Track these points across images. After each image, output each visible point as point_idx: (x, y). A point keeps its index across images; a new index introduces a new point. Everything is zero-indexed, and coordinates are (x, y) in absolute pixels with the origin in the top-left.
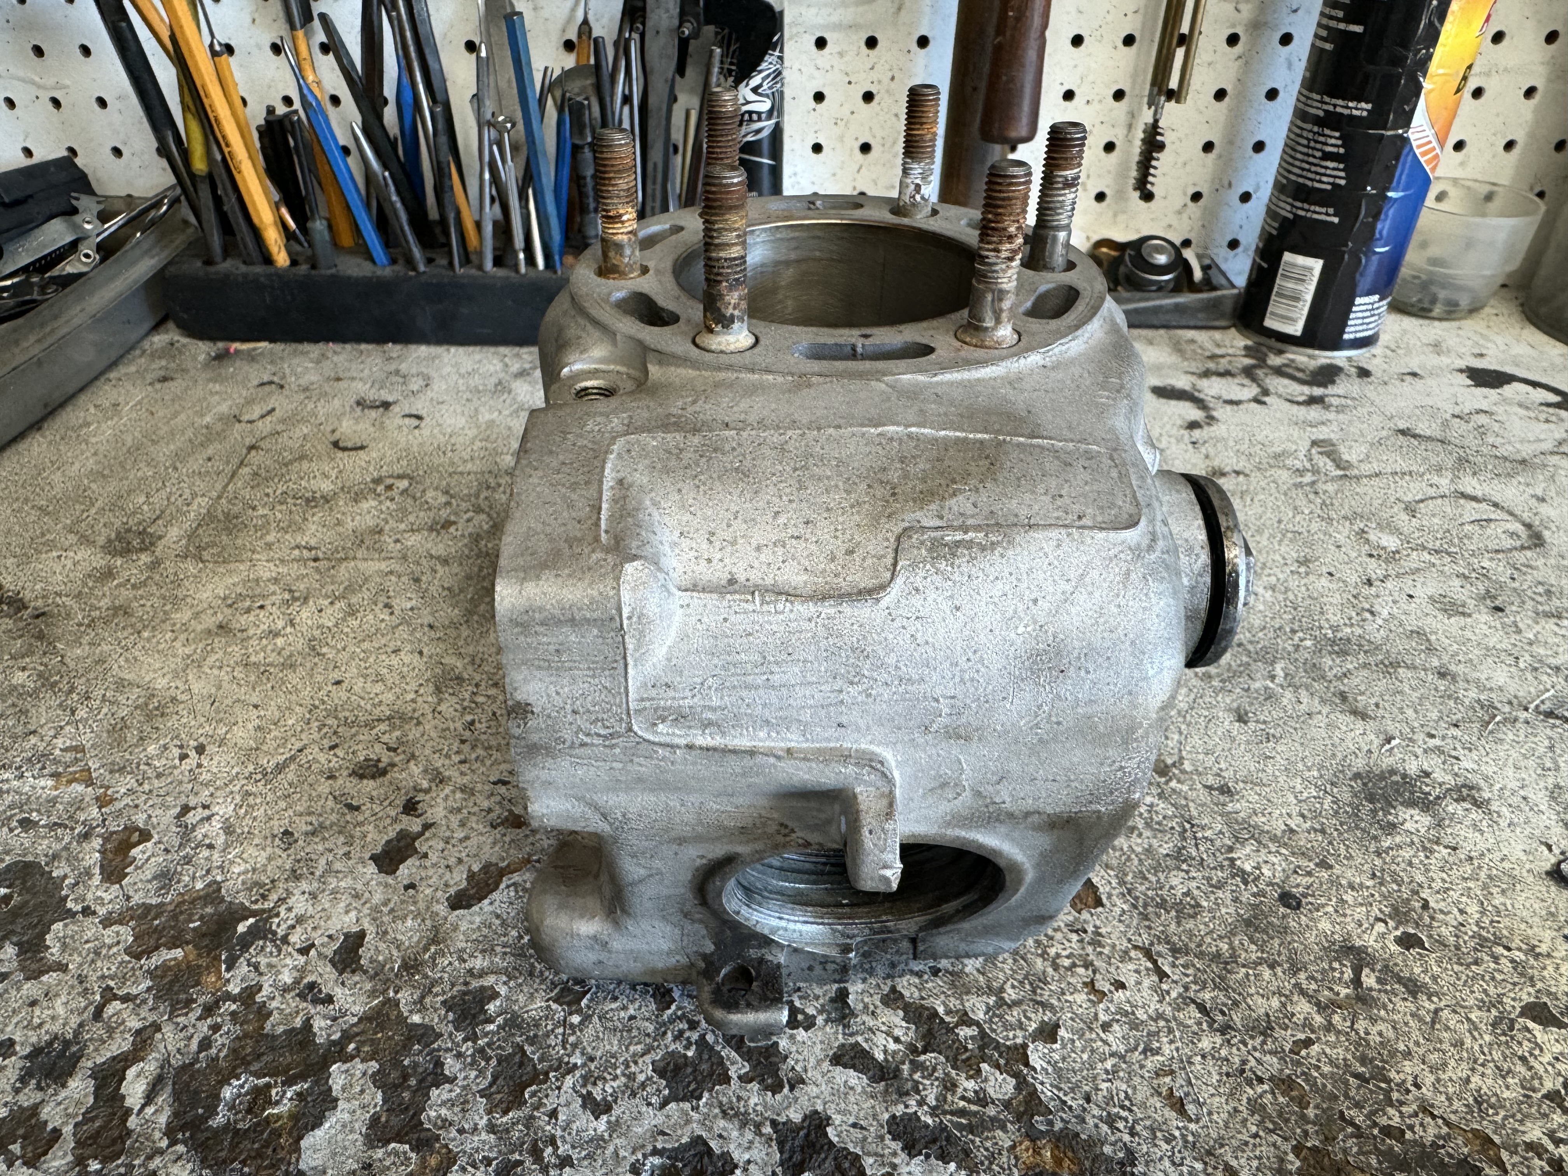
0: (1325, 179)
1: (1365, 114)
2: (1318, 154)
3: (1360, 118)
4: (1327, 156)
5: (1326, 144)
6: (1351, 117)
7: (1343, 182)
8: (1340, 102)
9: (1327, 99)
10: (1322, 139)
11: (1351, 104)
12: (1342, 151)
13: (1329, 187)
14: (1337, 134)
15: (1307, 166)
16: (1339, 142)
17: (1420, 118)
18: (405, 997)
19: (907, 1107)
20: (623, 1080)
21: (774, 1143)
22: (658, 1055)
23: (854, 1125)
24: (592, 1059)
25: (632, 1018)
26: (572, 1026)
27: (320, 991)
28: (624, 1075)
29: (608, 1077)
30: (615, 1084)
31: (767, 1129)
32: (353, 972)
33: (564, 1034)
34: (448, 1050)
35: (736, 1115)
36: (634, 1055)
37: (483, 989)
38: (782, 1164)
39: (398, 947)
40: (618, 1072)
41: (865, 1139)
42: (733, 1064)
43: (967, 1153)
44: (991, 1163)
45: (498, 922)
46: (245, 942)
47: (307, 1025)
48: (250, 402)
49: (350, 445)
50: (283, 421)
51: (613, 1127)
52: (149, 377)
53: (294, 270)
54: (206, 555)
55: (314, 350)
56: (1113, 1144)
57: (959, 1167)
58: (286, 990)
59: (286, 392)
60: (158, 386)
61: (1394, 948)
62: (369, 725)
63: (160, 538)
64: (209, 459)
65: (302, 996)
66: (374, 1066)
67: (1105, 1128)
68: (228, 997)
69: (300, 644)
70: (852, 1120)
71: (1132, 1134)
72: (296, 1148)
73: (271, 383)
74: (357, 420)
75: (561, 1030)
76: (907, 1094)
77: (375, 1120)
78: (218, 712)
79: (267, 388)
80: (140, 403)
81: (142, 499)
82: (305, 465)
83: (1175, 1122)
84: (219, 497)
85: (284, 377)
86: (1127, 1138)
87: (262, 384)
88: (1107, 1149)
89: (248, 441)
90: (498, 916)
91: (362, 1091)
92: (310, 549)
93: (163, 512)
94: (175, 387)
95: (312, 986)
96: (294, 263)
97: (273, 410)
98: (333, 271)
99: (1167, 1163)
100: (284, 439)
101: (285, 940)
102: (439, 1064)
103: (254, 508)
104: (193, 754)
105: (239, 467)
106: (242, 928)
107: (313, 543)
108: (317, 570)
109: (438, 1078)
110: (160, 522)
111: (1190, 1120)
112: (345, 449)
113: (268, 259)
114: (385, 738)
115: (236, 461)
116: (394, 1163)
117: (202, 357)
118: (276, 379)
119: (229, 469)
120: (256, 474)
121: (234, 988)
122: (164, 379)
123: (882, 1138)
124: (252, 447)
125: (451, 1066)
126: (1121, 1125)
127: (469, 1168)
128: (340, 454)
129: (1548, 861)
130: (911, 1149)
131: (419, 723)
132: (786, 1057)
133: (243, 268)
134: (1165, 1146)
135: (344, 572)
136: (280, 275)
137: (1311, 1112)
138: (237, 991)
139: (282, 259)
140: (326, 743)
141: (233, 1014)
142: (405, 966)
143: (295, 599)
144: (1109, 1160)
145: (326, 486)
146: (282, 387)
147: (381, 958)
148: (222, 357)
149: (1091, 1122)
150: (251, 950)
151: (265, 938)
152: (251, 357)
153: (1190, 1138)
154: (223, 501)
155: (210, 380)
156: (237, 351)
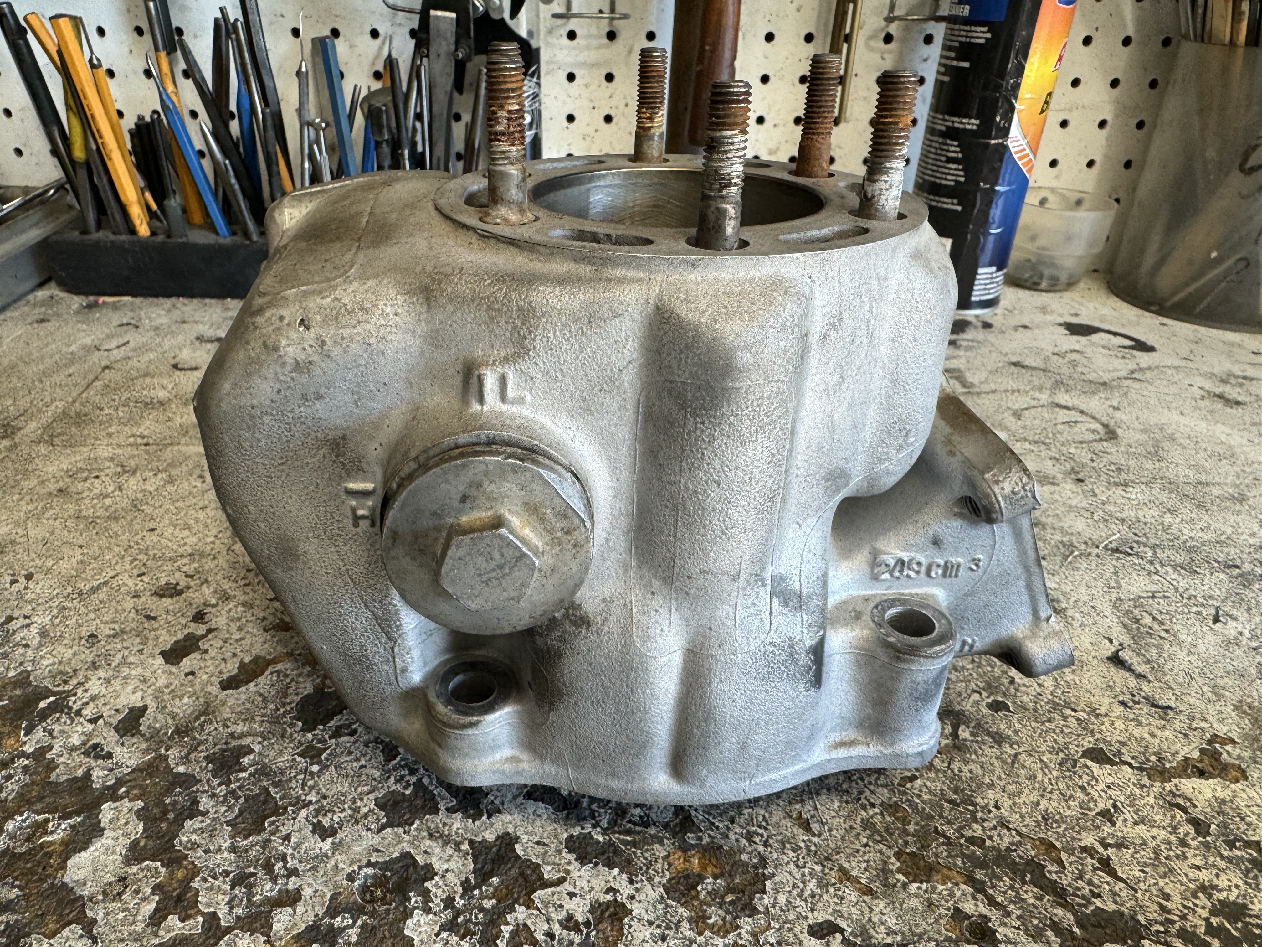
0: (949, 177)
1: (975, 127)
2: (944, 159)
3: (971, 130)
4: (950, 160)
5: (948, 151)
6: (965, 130)
7: (962, 179)
8: (956, 119)
9: (947, 117)
10: (945, 147)
11: (964, 121)
12: (960, 155)
13: (952, 183)
14: (956, 143)
15: (935, 168)
16: (958, 149)
17: (1015, 131)
18: (173, 754)
19: (583, 828)
20: (350, 812)
21: (469, 857)
22: (380, 794)
23: (538, 843)
24: (325, 797)
25: (362, 767)
26: (312, 774)
27: (102, 750)
28: (350, 808)
29: (337, 810)
30: (342, 815)
31: (465, 847)
32: (133, 735)
33: (304, 780)
34: (204, 792)
35: (441, 836)
36: (361, 794)
37: (241, 747)
38: (475, 871)
39: (173, 718)
40: (346, 806)
41: (546, 852)
42: (442, 799)
43: (629, 862)
44: (648, 868)
45: (260, 699)
46: (44, 715)
47: (88, 775)
48: (110, 337)
49: (186, 366)
50: (134, 350)
51: (335, 847)
52: (29, 320)
53: (153, 238)
54: (56, 441)
55: (167, 303)
56: (750, 853)
57: (621, 871)
58: (74, 749)
59: (140, 330)
60: (36, 325)
61: (985, 711)
62: (173, 560)
63: (20, 429)
64: (70, 375)
65: (86, 754)
66: (140, 804)
67: (744, 842)
68: (24, 755)
69: (125, 503)
70: (537, 839)
71: (766, 844)
72: (63, 866)
73: (128, 324)
74: (194, 351)
75: (302, 776)
76: (585, 819)
77: (134, 845)
78: (48, 550)
79: (125, 328)
80: (20, 336)
81: (10, 402)
82: (148, 380)
83: (801, 836)
84: (74, 401)
85: (140, 319)
86: (761, 848)
87: (122, 325)
88: (745, 857)
89: (103, 364)
90: (261, 695)
91: (127, 823)
92: (143, 437)
93: (25, 411)
94: (49, 327)
95: (96, 746)
96: (153, 234)
97: (128, 342)
98: (184, 240)
99: (792, 866)
100: (134, 363)
101: (79, 713)
102: (195, 802)
103: (101, 409)
104: (22, 580)
105: (94, 381)
106: (43, 704)
107: (146, 433)
108: (147, 452)
109: (193, 810)
110: (22, 418)
111: (814, 835)
112: (181, 370)
113: (133, 231)
114: (185, 569)
115: (91, 377)
116: (146, 876)
117: (75, 306)
118: (133, 322)
119: (84, 383)
120: (106, 386)
121: (29, 749)
122: (42, 321)
123: (560, 852)
124: (107, 367)
125: (205, 802)
126: (757, 839)
127: (210, 879)
128: (178, 373)
129: (1108, 650)
130: (583, 860)
131: (214, 558)
132: (488, 794)
133: (112, 237)
134: (791, 854)
135: (168, 454)
136: (143, 244)
137: (911, 828)
138: (32, 750)
139: (143, 230)
140: (136, 572)
141: (25, 768)
142: (177, 731)
143: (125, 472)
144: (745, 864)
145: (162, 395)
146: (137, 327)
147: (158, 725)
148: (90, 307)
149: (733, 837)
150: (49, 721)
151: (62, 712)
152: (115, 307)
153: (813, 848)
154: (77, 404)
155: (79, 322)
156: (104, 303)
